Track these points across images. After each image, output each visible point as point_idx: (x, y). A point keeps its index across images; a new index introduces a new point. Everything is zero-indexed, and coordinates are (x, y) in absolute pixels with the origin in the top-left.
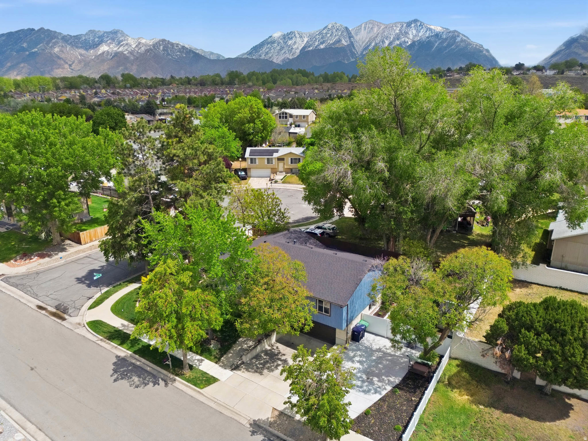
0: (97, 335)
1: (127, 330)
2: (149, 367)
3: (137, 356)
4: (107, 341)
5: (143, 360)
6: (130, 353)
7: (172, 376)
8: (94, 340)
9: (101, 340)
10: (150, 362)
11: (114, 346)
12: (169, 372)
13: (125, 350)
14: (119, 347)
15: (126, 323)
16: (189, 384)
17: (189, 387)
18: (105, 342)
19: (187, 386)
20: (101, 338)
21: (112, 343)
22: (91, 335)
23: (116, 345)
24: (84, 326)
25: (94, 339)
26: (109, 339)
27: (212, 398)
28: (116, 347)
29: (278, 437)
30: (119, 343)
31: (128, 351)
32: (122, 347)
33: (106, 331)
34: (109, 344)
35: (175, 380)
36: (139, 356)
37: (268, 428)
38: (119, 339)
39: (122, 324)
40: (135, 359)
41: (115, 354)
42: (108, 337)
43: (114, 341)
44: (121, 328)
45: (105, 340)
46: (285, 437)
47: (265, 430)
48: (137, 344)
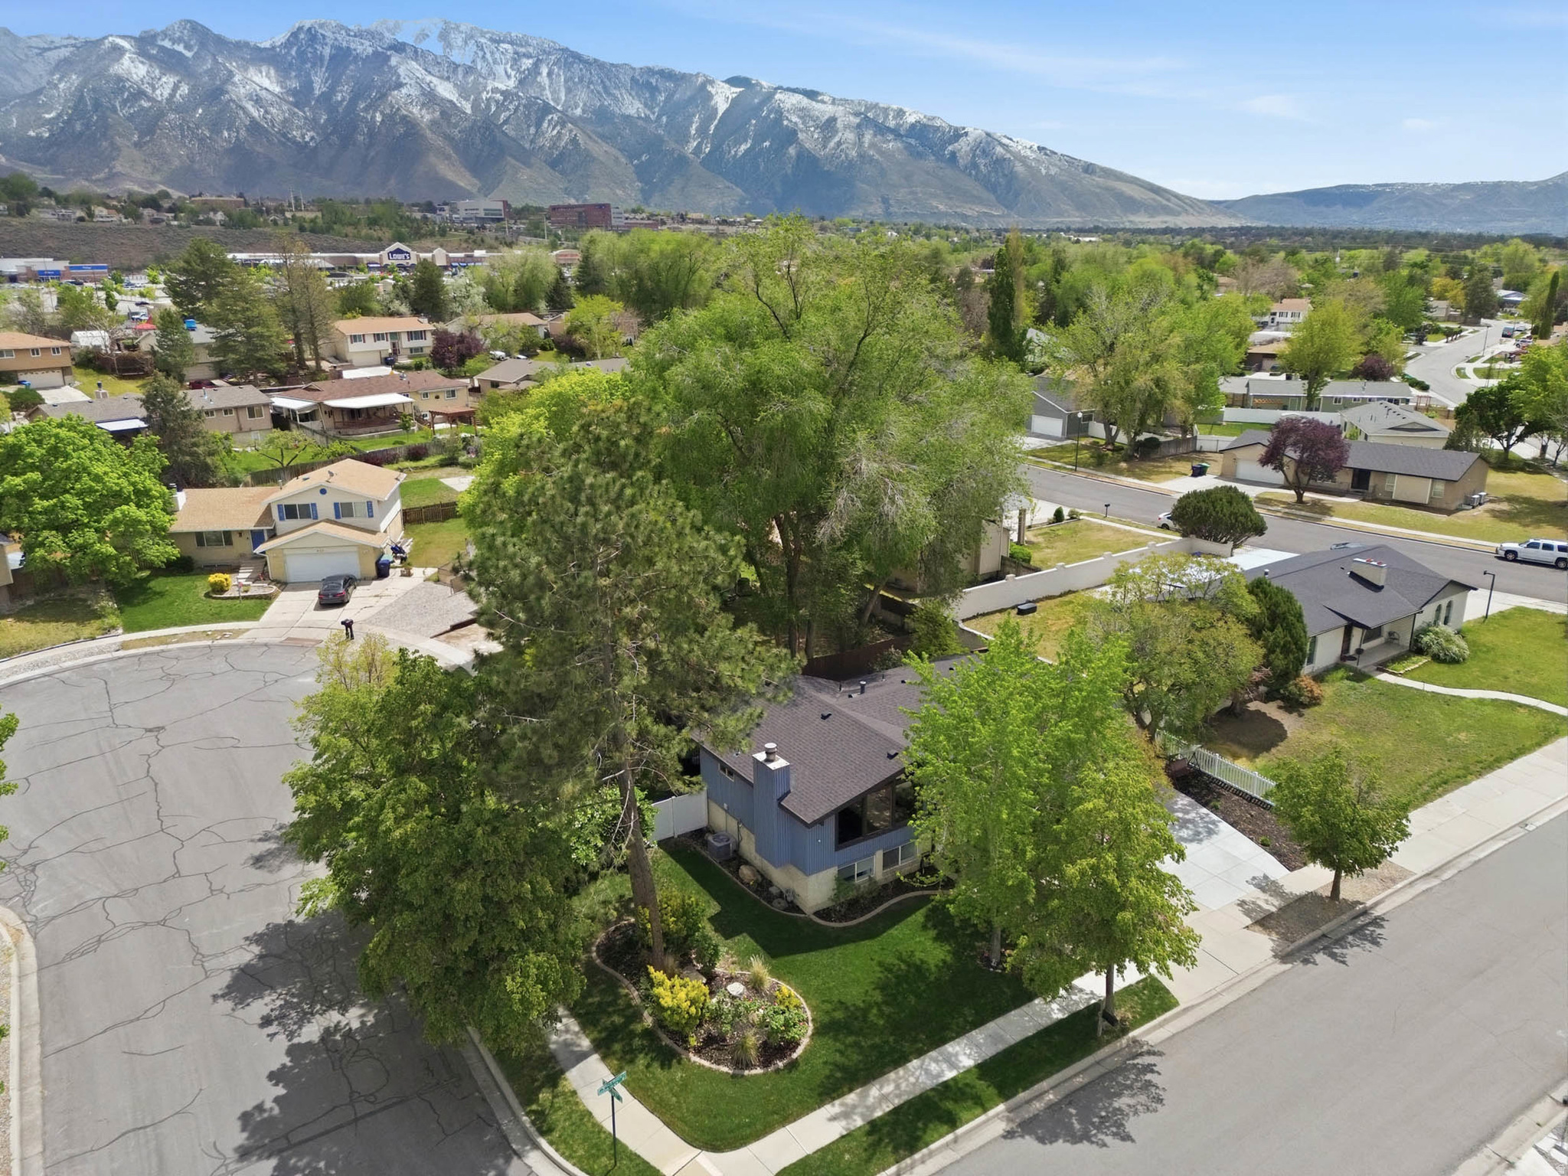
1: (870, 1109)
2: (1076, 1075)
3: (1022, 1096)
4: (917, 1156)
5: (1045, 1084)
6: (1002, 1107)
7: (1124, 1041)
10: (1058, 1071)
11: (947, 1145)
12: (1108, 1042)
13: (983, 1118)
14: (959, 1131)
16: (1158, 1019)
17: (1166, 1021)
19: (1161, 1025)
21: (933, 1146)
23: (950, 1137)
28: (956, 1140)
29: (1315, 941)
30: (946, 1128)
31: (991, 1113)
32: (967, 1122)
33: (864, 1155)
34: (931, 1155)
35: (1135, 1041)
36: (1025, 1089)
37: (1297, 944)
38: (926, 1126)
39: (833, 1119)
40: (1029, 1102)
41: (995, 1139)
42: (901, 1152)
43: (927, 1138)
44: (859, 1122)
45: (908, 1161)
46: (1318, 933)
47: (1300, 949)
48: (968, 1090)
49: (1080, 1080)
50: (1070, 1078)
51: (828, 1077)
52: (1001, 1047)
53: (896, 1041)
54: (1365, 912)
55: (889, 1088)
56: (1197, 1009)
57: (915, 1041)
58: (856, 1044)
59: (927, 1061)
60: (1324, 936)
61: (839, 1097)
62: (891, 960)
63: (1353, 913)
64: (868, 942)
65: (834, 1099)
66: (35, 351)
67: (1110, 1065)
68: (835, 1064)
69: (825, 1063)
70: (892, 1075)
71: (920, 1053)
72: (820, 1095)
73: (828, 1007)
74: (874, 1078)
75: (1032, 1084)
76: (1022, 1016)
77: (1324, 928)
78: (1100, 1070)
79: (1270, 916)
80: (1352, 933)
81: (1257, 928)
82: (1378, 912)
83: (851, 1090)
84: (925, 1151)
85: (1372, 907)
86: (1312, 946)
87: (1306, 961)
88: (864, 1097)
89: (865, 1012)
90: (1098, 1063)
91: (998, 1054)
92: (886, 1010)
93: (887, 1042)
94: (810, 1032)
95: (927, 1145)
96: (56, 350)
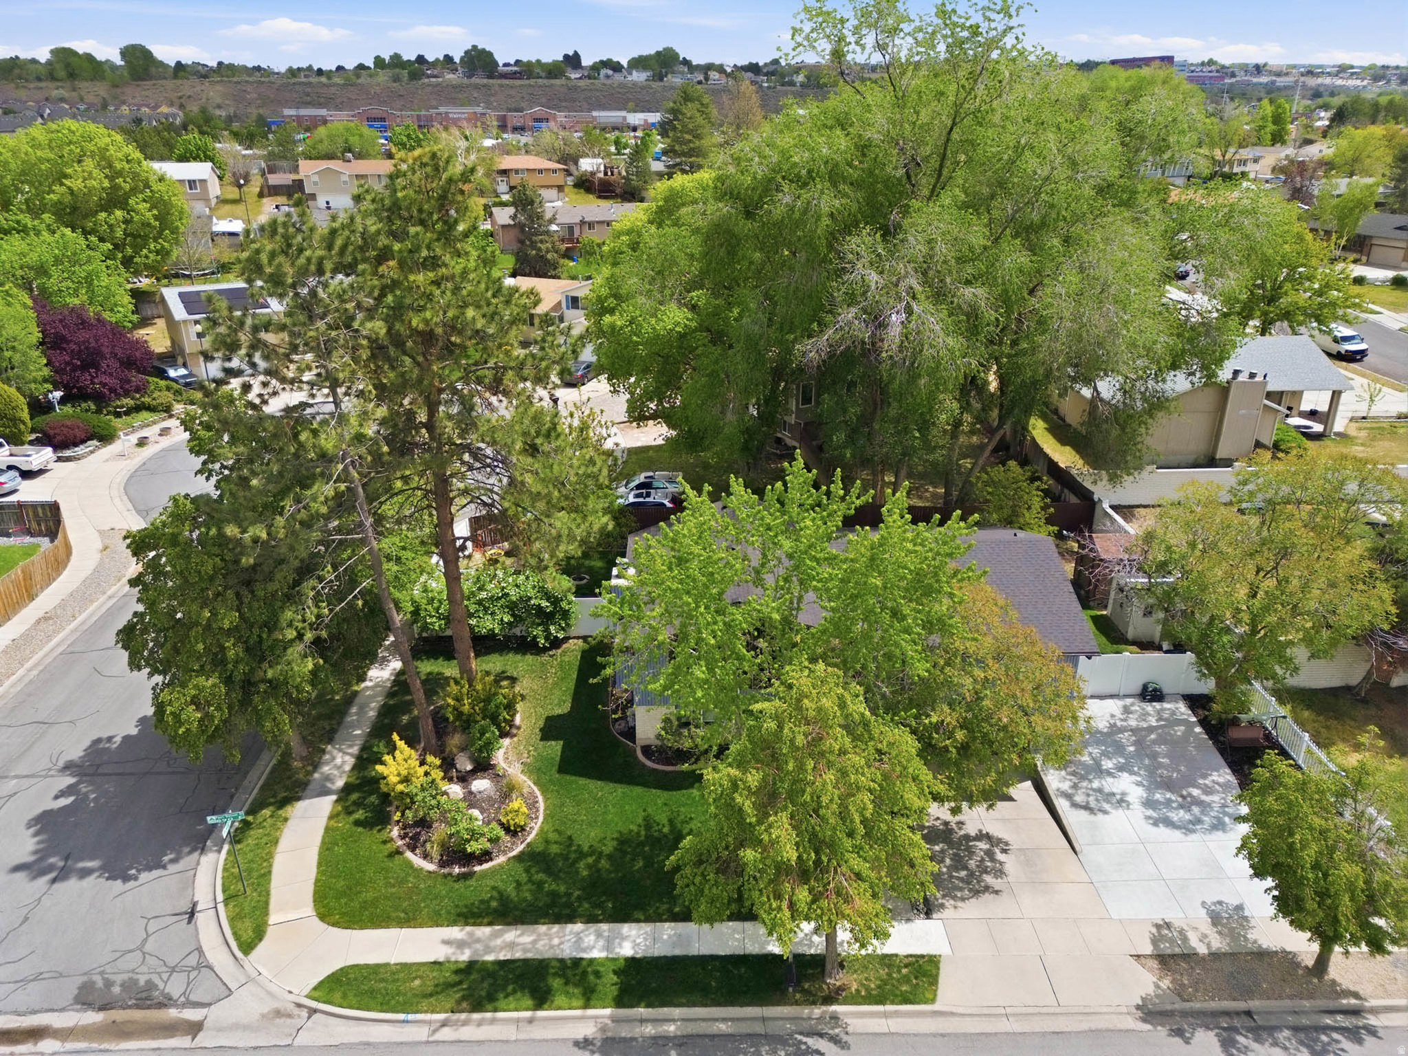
0: (411, 1017)
1: (488, 950)
2: (724, 1020)
3: (641, 1011)
4: (476, 1016)
5: (677, 1012)
6: (608, 1011)
7: (817, 1011)
8: (424, 1039)
9: (444, 1024)
10: (705, 1005)
11: (518, 1020)
12: (797, 1003)
13: (578, 1012)
14: (541, 1014)
15: (456, 932)
16: (890, 1008)
17: (896, 1014)
18: (465, 1023)
19: (886, 1015)
20: (442, 1016)
21: (500, 1015)
22: (386, 1028)
23: (528, 1014)
24: (315, 1011)
25: (421, 1033)
26: (477, 1007)
27: (986, 1011)
28: (530, 1021)
29: (1227, 1013)
30: (530, 1002)
31: (590, 1012)
32: (559, 1008)
33: (430, 989)
34: (493, 1021)
35: (835, 1017)
36: (648, 1006)
37: (1187, 1005)
38: (514, 992)
39: (447, 942)
40: (643, 1021)
41: (564, 1040)
42: (464, 1005)
43: (502, 1003)
44: (465, 956)
45: (463, 1016)
46: (1241, 1005)
47: (1185, 1014)
48: (591, 978)
49: (723, 1027)
50: (716, 1020)
51: (482, 902)
52: (678, 952)
53: (579, 898)
54: (1356, 1012)
55: (527, 939)
56: (954, 1020)
57: (599, 905)
58: (540, 885)
59: (592, 930)
60: (1249, 1013)
61: (474, 924)
62: (662, 818)
63: (1331, 1005)
64: (659, 792)
65: (467, 924)
66: (540, 171)
67: (773, 1028)
68: (501, 894)
69: (494, 888)
70: (543, 929)
71: (591, 919)
72: (459, 915)
73: (553, 836)
74: (523, 923)
75: (663, 1004)
76: (734, 931)
77: (1254, 1004)
78: (759, 1028)
79: (1190, 957)
80: (1296, 1029)
81: (1154, 964)
82: (1372, 1020)
83: (490, 924)
84: (489, 1015)
85: (1375, 1011)
86: (1208, 1019)
87: (1179, 1033)
88: (495, 935)
89: (582, 855)
90: (764, 1019)
91: (665, 957)
92: (604, 863)
93: (569, 895)
94: (514, 853)
95: (495, 1010)
96: (554, 171)
